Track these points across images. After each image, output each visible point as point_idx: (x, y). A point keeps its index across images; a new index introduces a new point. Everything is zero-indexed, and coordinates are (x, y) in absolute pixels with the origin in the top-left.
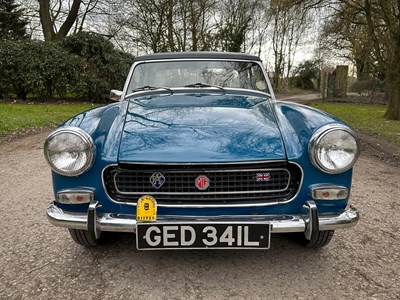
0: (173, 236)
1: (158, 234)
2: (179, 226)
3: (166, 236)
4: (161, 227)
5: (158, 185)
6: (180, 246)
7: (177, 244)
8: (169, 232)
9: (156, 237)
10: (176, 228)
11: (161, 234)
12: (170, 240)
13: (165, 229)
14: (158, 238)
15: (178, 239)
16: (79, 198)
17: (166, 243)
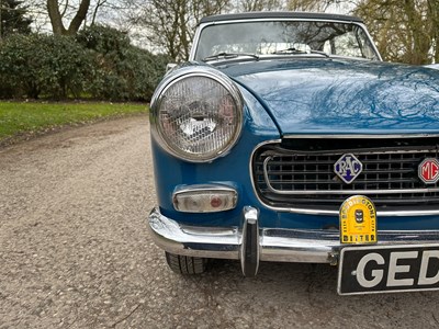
0: (406, 269)
1: (379, 267)
2: (420, 250)
3: (394, 269)
4: (386, 254)
5: (348, 177)
6: (415, 285)
7: (410, 282)
8: (400, 262)
9: (374, 273)
10: (414, 255)
11: (385, 268)
12: (399, 276)
13: (394, 256)
14: (378, 274)
15: (414, 274)
16: (215, 202)
17: (391, 282)
